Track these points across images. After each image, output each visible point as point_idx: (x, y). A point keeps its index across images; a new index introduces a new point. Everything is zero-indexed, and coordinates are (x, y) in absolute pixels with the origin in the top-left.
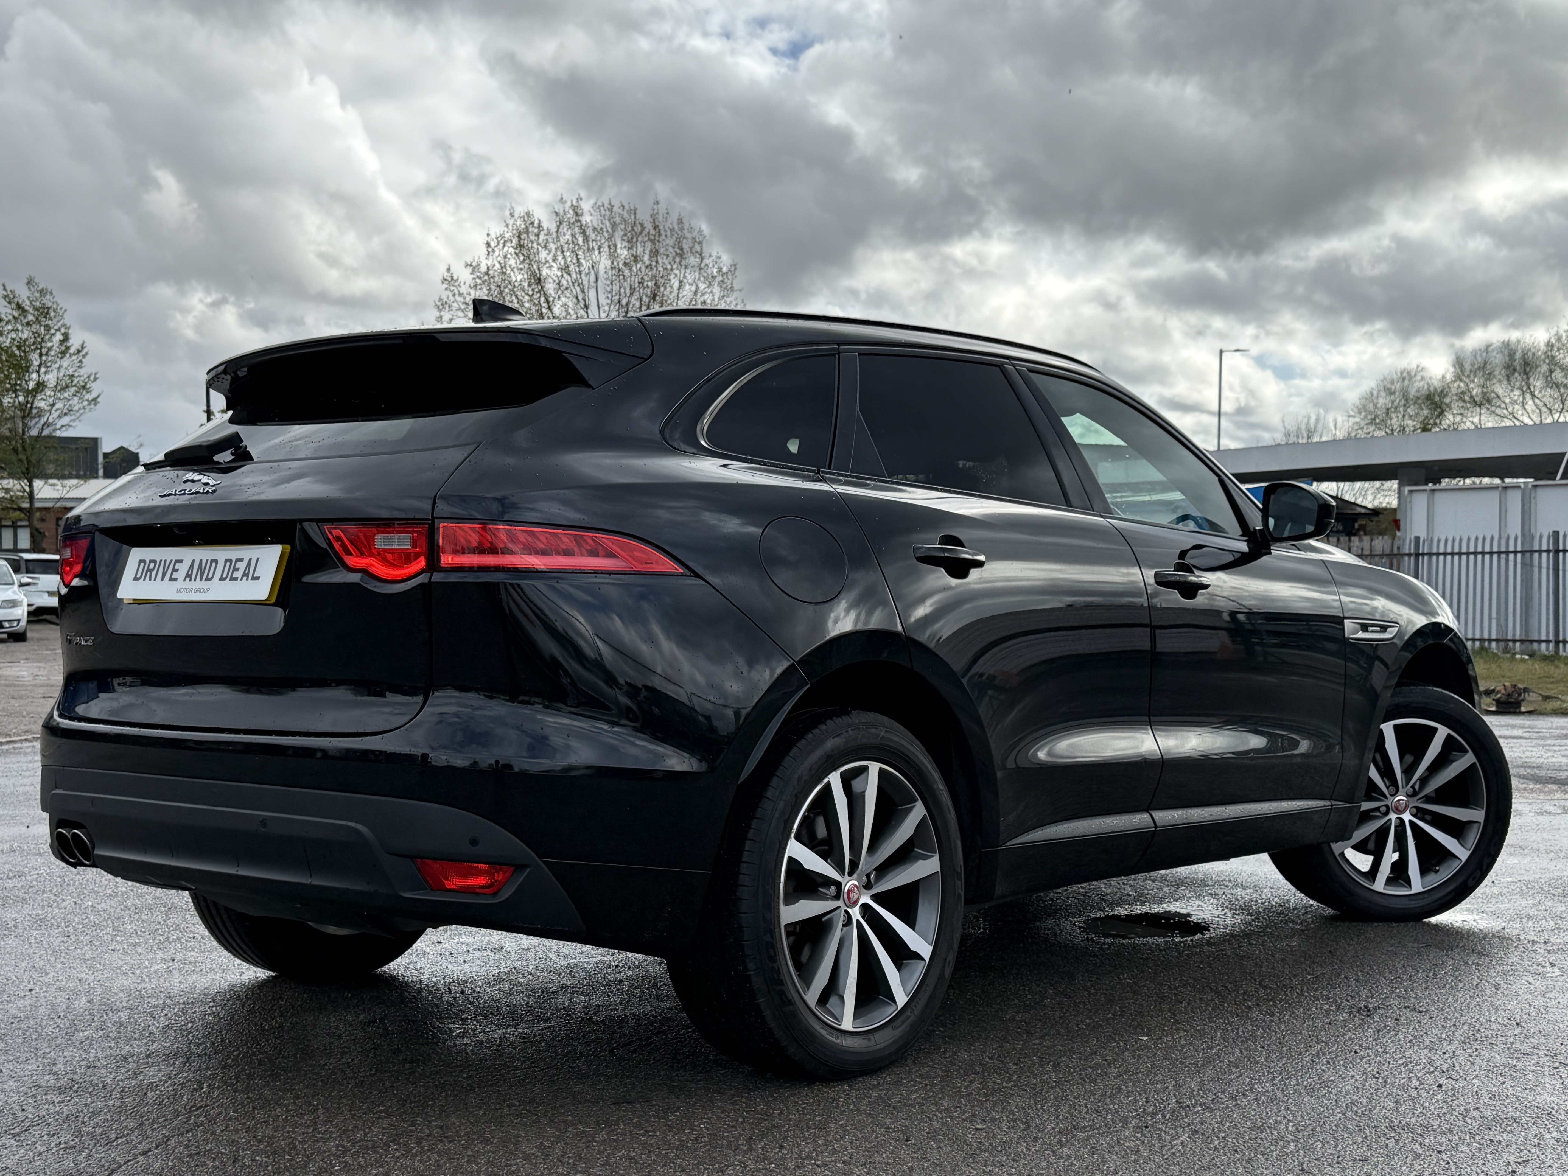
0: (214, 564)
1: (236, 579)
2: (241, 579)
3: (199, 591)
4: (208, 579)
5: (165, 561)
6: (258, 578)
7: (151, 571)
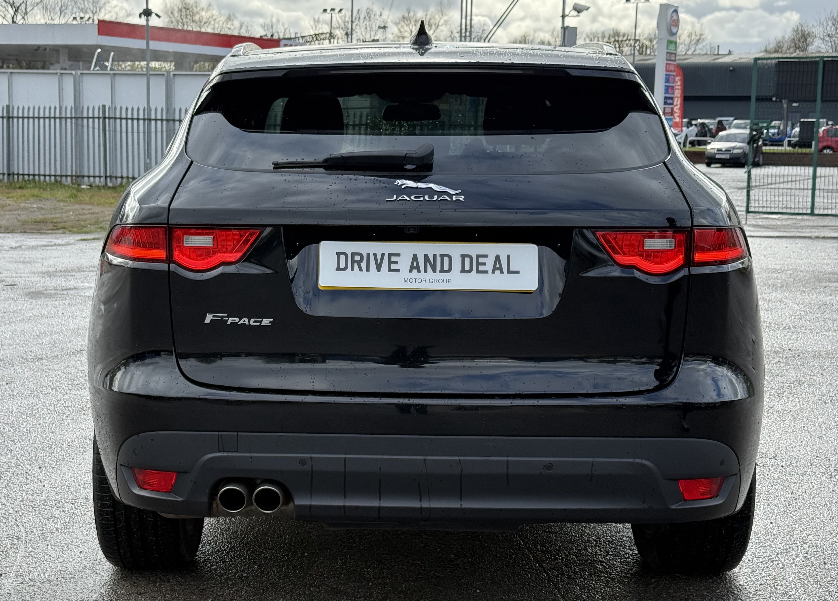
0: (446, 260)
1: (486, 272)
2: (493, 272)
3: (435, 281)
4: (442, 271)
5: (375, 255)
6: (518, 272)
7: (359, 263)
